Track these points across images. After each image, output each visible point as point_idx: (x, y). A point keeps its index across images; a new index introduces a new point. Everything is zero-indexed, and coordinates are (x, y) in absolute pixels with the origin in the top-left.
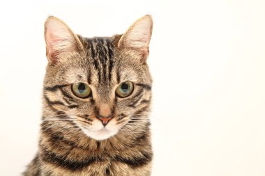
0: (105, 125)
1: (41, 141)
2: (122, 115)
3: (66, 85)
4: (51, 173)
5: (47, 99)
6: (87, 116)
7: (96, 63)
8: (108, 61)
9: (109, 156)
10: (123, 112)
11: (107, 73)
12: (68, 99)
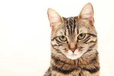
0: (73, 52)
1: (51, 62)
2: (81, 47)
3: (57, 37)
4: (56, 75)
5: (52, 44)
6: (66, 49)
7: (68, 27)
8: (73, 25)
9: (80, 67)
10: (81, 46)
11: (73, 30)
12: (58, 42)
